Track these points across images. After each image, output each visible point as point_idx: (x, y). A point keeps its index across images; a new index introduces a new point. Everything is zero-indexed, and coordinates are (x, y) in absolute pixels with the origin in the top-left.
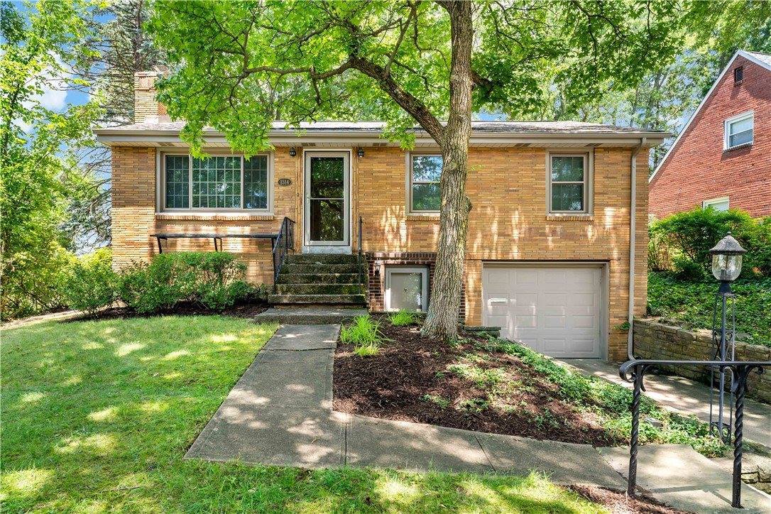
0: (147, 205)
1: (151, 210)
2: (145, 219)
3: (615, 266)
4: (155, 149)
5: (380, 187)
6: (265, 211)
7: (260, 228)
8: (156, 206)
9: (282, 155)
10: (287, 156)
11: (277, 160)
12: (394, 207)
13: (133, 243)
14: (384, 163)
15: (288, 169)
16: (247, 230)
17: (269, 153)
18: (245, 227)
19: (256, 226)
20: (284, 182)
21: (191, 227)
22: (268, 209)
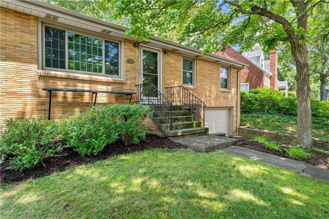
0: (30, 63)
1: (34, 67)
2: (28, 74)
3: (235, 109)
4: (36, 18)
5: (173, 71)
6: (118, 77)
7: (116, 87)
8: (38, 66)
9: (129, 45)
10: (132, 46)
11: (126, 47)
12: (177, 81)
13: (15, 93)
14: (174, 59)
15: (132, 54)
16: (110, 88)
17: (121, 42)
18: (108, 87)
19: (115, 86)
20: (130, 61)
21: (71, 83)
22: (119, 76)
